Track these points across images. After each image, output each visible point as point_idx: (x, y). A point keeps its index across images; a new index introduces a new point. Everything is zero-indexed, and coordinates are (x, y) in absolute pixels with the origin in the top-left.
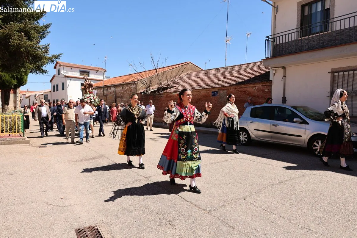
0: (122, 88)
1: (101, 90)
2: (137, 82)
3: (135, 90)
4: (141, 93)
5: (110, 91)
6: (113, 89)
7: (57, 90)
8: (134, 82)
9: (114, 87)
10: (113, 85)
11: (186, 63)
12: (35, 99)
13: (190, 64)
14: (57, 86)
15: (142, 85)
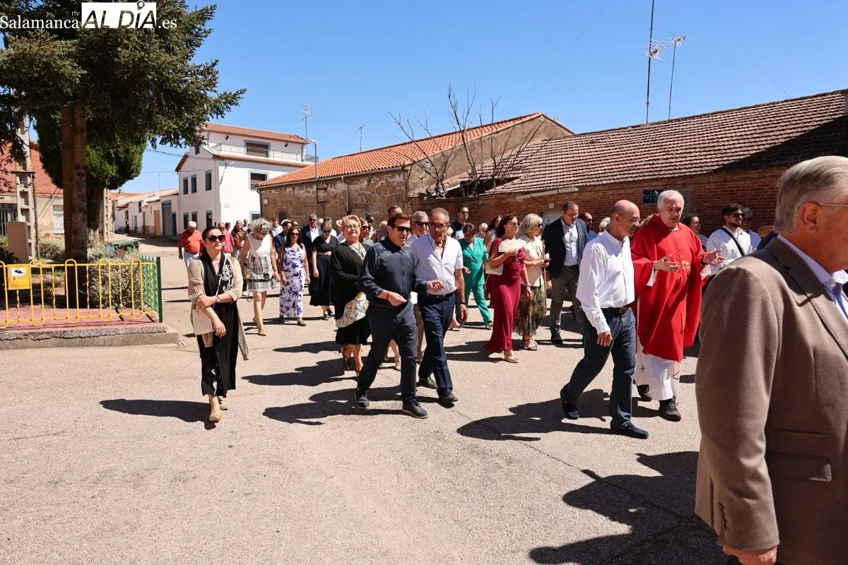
0: (366, 183)
1: (310, 190)
2: (409, 168)
3: (403, 188)
4: (421, 195)
5: (333, 193)
6: (341, 187)
7: (194, 190)
8: (401, 168)
9: (345, 182)
10: (342, 177)
11: (533, 117)
12: (140, 211)
13: (542, 119)
14: (194, 180)
15: (421, 177)
